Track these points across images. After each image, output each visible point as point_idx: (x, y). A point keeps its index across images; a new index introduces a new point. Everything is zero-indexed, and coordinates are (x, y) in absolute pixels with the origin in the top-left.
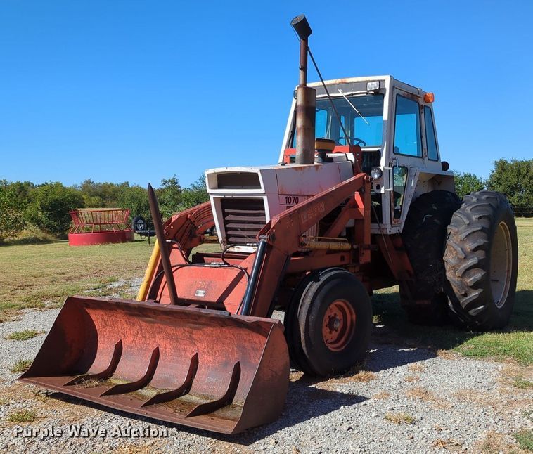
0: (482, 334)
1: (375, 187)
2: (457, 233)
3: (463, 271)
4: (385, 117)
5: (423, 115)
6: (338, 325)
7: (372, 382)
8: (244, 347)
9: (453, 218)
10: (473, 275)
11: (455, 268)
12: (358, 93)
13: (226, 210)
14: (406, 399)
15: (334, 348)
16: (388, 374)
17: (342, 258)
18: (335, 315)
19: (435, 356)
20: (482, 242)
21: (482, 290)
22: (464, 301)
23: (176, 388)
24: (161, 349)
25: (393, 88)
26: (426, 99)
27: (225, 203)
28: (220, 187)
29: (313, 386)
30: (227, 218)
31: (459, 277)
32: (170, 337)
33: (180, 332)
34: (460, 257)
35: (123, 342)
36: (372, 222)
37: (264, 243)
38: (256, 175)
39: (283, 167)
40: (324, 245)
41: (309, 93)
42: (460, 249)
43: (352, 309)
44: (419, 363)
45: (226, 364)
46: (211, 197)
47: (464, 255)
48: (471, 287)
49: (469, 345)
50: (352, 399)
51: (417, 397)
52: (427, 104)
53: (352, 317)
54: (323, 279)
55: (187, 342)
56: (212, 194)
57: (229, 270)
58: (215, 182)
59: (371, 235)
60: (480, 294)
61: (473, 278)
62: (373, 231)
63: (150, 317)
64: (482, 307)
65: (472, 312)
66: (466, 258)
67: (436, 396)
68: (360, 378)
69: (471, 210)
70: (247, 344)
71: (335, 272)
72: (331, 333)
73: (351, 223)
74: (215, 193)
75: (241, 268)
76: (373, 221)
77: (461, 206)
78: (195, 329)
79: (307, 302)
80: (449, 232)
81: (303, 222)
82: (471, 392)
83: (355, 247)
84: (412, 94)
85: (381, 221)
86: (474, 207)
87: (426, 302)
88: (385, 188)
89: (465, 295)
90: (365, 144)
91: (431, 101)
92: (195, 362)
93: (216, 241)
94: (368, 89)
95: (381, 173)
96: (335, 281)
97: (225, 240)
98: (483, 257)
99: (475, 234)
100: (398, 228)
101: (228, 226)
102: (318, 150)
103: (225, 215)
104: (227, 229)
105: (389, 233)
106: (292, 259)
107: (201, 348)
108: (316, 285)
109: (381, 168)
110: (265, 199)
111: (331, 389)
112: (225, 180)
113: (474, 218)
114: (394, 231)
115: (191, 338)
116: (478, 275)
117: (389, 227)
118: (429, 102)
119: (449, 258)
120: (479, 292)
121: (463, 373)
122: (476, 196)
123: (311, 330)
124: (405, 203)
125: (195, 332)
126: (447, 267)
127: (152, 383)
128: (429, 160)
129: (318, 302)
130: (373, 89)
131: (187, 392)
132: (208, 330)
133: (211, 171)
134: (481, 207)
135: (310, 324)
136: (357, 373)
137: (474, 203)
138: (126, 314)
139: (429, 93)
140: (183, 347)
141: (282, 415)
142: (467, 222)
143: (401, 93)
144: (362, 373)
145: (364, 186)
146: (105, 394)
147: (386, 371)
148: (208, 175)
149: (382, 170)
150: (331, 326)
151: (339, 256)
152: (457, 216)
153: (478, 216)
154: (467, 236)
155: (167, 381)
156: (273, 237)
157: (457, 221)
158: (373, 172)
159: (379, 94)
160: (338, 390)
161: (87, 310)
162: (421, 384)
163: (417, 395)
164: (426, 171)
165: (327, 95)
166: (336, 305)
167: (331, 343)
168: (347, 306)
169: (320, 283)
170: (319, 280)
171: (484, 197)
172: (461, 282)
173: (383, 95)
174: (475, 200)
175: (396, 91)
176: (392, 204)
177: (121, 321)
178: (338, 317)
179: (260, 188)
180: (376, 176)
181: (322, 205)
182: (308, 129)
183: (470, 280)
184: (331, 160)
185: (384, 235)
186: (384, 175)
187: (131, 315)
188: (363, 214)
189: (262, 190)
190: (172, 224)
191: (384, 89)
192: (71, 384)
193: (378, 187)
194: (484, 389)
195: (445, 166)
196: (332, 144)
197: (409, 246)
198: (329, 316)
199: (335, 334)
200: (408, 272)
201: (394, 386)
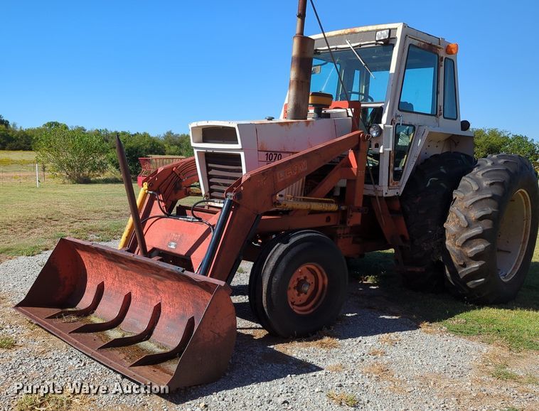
0: (479, 308)
1: (373, 145)
2: (463, 199)
3: (464, 240)
4: (393, 69)
5: (442, 69)
6: (308, 289)
7: (334, 350)
8: (198, 304)
9: (462, 183)
10: (475, 246)
11: (455, 236)
12: (367, 43)
13: (210, 165)
14: (361, 375)
15: (300, 311)
16: (355, 343)
17: (328, 219)
18: (305, 278)
19: (417, 327)
20: (489, 211)
21: (483, 262)
22: (463, 272)
23: (139, 333)
24: (133, 294)
25: (405, 36)
26: (449, 50)
27: (210, 157)
28: (204, 141)
29: (272, 347)
30: (210, 173)
31: (459, 246)
32: (139, 284)
33: (147, 281)
34: (462, 225)
35: (105, 283)
36: (366, 183)
37: (230, 201)
38: (233, 129)
39: (271, 122)
40: (305, 205)
41: (305, 42)
42: (463, 217)
43: (324, 273)
44: (392, 335)
45: (183, 317)
46: (195, 151)
47: (467, 224)
48: (471, 258)
49: (459, 320)
50: (304, 367)
51: (374, 375)
52: (449, 56)
53: (324, 281)
54: (292, 240)
55: (153, 291)
56: (196, 148)
57: (199, 225)
58: (200, 136)
59: (365, 196)
60: (480, 267)
61: (474, 249)
62: (367, 193)
63: (123, 263)
64: (483, 279)
65: (470, 284)
66: (469, 227)
67: (396, 375)
68: (322, 344)
69: (482, 175)
70: (200, 301)
71: (307, 235)
72: (299, 295)
73: (343, 183)
74: (199, 146)
75: (209, 225)
76: (368, 181)
77: (472, 170)
78: (158, 279)
79: (272, 264)
80: (454, 197)
81: (279, 181)
82: (439, 376)
83: (343, 208)
84: (430, 44)
85: (377, 183)
86: (487, 172)
87: (418, 270)
88: (384, 148)
89: (464, 266)
90: (372, 100)
91: (454, 52)
92: (157, 311)
93: (200, 194)
94: (377, 39)
95: (380, 131)
96: (305, 244)
97: (208, 194)
98: (489, 228)
99: (483, 201)
100: (398, 191)
101: (211, 180)
102: (314, 105)
103: (209, 169)
104: (210, 184)
105: (384, 195)
106: (263, 217)
107: (164, 299)
108: (283, 247)
109: (382, 126)
110: (242, 154)
111: (288, 352)
112: (210, 134)
113: (485, 183)
114: (391, 193)
115: (155, 288)
116: (480, 246)
117: (385, 189)
118: (451, 53)
119: (450, 226)
120: (480, 264)
121: (438, 352)
122: (492, 160)
123: (273, 292)
124: (408, 164)
125: (158, 282)
126: (447, 235)
127: (122, 325)
128: (444, 118)
129: (283, 265)
130: (382, 38)
131: (148, 339)
132: (168, 282)
133: (194, 125)
134: (495, 173)
135: (273, 286)
136: (321, 338)
137: (489, 167)
138: (105, 258)
139: (453, 44)
140: (149, 295)
141: (225, 375)
142: (475, 188)
143: (416, 43)
144: (326, 339)
145: (359, 145)
146: (74, 332)
147: (354, 339)
148: (192, 128)
149: (382, 127)
150: (299, 288)
151: (324, 216)
152: (465, 181)
153: (489, 182)
154: (473, 203)
155: (133, 325)
156: (239, 195)
157: (465, 186)
158: (371, 129)
159: (388, 44)
160: (294, 355)
161: (79, 251)
162: (385, 360)
163: (375, 373)
164: (437, 130)
165: (327, 48)
166: (308, 268)
167: (298, 306)
168: (320, 271)
169: (289, 244)
170: (288, 243)
171: (502, 161)
172: (461, 251)
173: (393, 45)
174: (489, 164)
175: (409, 41)
176: (392, 165)
177: (103, 264)
178: (308, 281)
179: (237, 143)
180: (374, 134)
181: (304, 163)
182: (302, 82)
183: (470, 251)
184: (328, 116)
185: (379, 197)
186: (384, 134)
187: (109, 260)
188: (355, 174)
189: (239, 146)
190: (157, 176)
191: (395, 38)
192: (53, 317)
193: (377, 146)
194: (456, 375)
195: (465, 125)
196: (328, 99)
197: (409, 210)
198: (298, 279)
199: (304, 297)
200: (403, 237)
201: (355, 358)
